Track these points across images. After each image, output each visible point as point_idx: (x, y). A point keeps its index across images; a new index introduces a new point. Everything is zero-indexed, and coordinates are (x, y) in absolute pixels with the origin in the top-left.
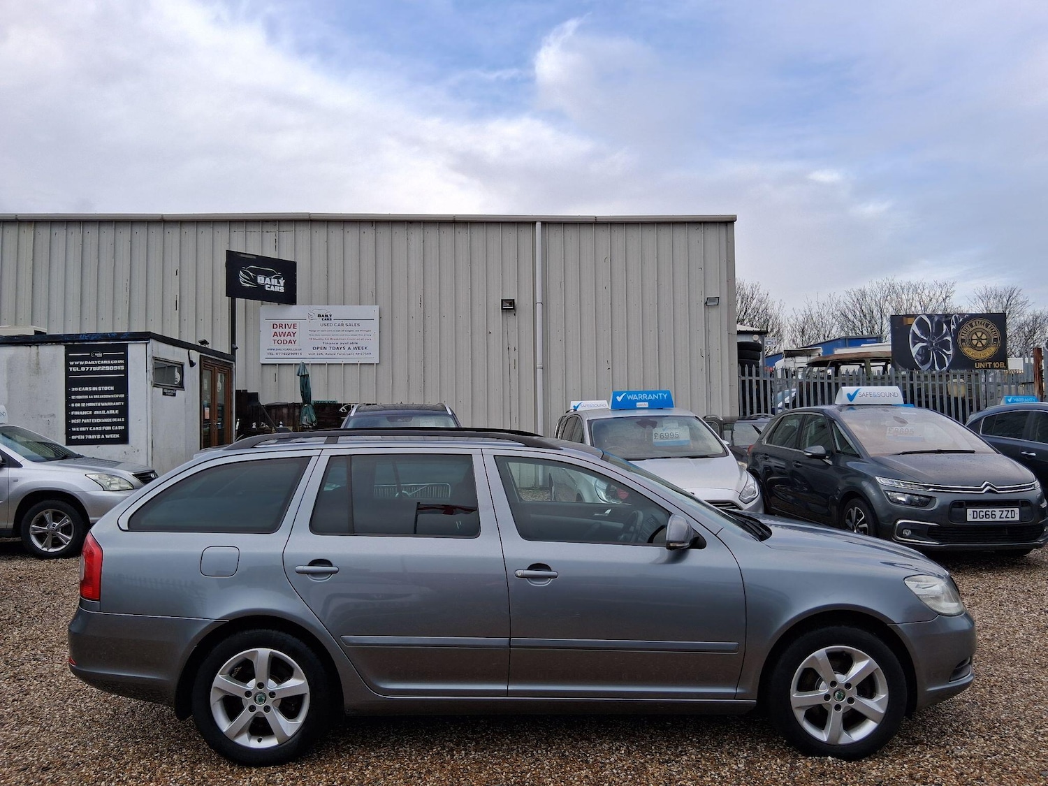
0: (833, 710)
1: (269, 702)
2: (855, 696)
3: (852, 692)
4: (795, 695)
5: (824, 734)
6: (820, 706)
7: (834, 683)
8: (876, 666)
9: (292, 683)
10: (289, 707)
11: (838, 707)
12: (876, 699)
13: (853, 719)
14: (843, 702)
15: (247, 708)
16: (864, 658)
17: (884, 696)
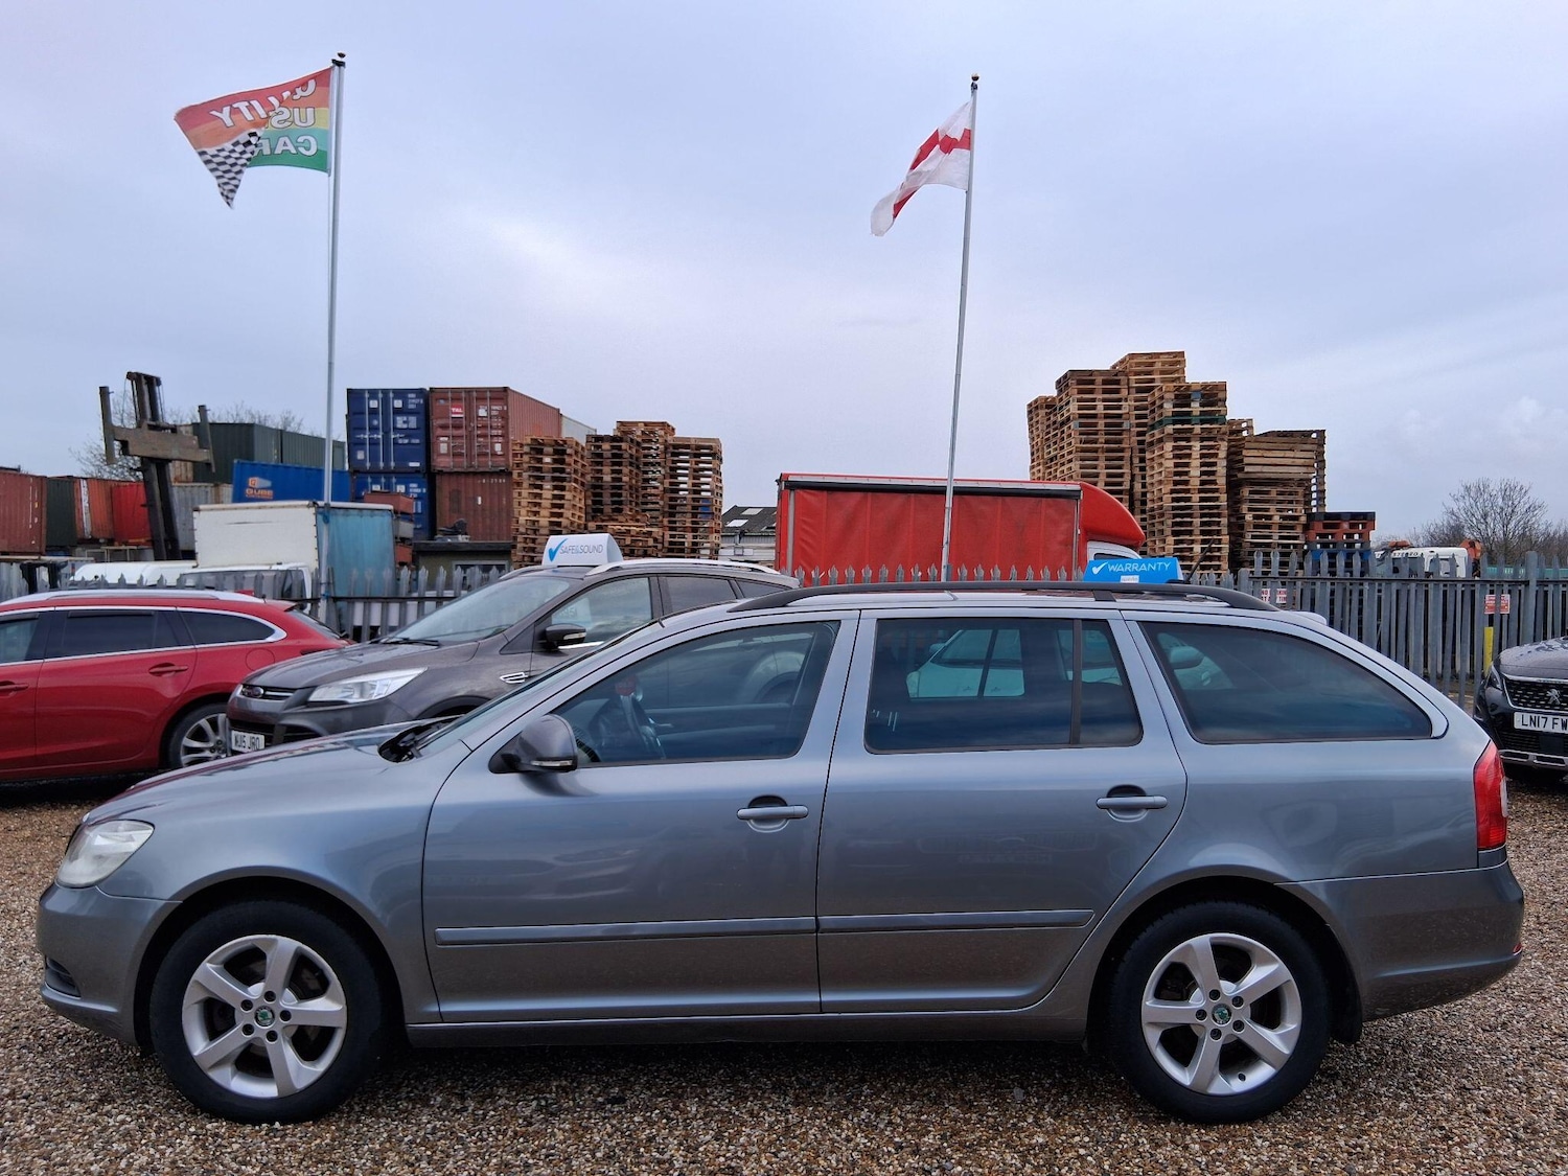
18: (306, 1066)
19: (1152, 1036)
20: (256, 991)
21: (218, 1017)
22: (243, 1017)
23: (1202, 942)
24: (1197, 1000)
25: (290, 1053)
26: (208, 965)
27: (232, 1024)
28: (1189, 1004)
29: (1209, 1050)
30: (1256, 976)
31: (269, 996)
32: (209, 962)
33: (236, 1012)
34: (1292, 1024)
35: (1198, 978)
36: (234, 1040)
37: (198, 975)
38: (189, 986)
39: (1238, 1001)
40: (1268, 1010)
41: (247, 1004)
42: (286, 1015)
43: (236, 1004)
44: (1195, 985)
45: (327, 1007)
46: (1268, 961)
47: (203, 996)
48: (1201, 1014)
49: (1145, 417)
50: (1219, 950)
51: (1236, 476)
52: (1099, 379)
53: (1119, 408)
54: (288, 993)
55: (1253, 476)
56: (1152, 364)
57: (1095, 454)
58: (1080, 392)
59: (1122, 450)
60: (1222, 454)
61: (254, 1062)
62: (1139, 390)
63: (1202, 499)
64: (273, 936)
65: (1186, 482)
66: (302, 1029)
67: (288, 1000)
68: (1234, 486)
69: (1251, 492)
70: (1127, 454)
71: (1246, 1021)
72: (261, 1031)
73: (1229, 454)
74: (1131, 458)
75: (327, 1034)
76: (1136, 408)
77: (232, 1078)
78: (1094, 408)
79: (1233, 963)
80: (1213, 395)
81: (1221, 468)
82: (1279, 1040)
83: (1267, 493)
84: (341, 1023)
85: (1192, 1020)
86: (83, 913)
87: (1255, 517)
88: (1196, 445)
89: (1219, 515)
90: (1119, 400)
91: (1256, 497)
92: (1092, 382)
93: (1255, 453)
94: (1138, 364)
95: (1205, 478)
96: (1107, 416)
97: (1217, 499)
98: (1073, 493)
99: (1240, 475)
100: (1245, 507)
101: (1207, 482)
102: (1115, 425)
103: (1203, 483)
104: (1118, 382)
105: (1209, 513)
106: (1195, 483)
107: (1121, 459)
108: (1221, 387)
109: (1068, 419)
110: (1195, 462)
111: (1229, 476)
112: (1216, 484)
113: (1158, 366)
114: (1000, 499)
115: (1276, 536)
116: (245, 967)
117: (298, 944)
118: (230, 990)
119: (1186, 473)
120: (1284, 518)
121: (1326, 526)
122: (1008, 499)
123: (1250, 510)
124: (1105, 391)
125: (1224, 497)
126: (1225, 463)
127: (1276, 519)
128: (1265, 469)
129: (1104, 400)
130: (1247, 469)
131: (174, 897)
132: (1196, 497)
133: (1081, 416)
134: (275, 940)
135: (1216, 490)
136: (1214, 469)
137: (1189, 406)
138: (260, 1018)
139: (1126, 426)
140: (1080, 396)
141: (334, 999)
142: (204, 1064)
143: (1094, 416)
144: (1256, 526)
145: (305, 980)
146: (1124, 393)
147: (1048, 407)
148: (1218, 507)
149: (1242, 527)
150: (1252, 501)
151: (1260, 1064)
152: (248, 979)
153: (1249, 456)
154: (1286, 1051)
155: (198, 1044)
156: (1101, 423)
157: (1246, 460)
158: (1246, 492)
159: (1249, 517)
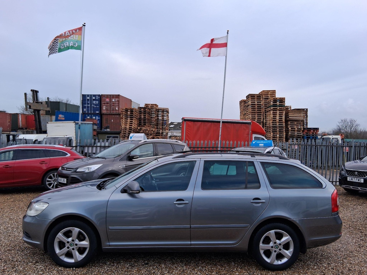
18: (80, 256)
19: (262, 252)
20: (70, 239)
21: (62, 245)
22: (67, 245)
23: (272, 232)
24: (271, 244)
25: (77, 253)
26: (60, 234)
27: (64, 246)
28: (270, 245)
29: (274, 255)
30: (284, 239)
31: (73, 240)
32: (60, 233)
33: (66, 244)
34: (291, 249)
35: (272, 239)
36: (65, 250)
37: (58, 236)
38: (56, 238)
39: (280, 244)
40: (286, 246)
41: (68, 242)
42: (76, 245)
43: (66, 242)
44: (271, 241)
45: (85, 243)
46: (286, 236)
47: (59, 240)
48: (272, 247)
49: (266, 105)
50: (276, 233)
51: (287, 119)
52: (256, 96)
53: (260, 103)
54: (77, 240)
55: (291, 119)
56: (268, 93)
57: (255, 113)
58: (252, 99)
59: (261, 112)
60: (284, 114)
61: (69, 255)
62: (265, 99)
63: (279, 124)
64: (74, 228)
65: (276, 120)
66: (80, 248)
67: (77, 242)
68: (286, 121)
69: (290, 123)
70: (262, 113)
71: (282, 249)
72: (71, 248)
73: (285, 114)
74: (263, 114)
75: (85, 249)
76: (264, 103)
77: (65, 258)
78: (255, 103)
79: (279, 236)
80: (282, 100)
81: (284, 117)
82: (289, 253)
83: (294, 123)
84: (88, 246)
85: (270, 248)
86: (32, 222)
87: (291, 129)
88: (278, 112)
89: (283, 128)
90: (261, 101)
91: (292, 124)
92: (254, 97)
93: (291, 114)
94: (265, 93)
95: (280, 119)
96: (258, 105)
97: (282, 124)
98: (250, 123)
99: (288, 119)
100: (289, 126)
101: (280, 120)
102: (259, 107)
103: (279, 120)
104: (260, 97)
105: (281, 127)
106: (278, 120)
107: (261, 114)
108: (284, 99)
109: (249, 105)
110: (278, 116)
111: (285, 119)
112: (282, 121)
113: (270, 93)
114: (233, 124)
115: (296, 133)
116: (68, 234)
117: (79, 229)
118: (64, 239)
119: (276, 118)
120: (298, 129)
121: (308, 131)
122: (235, 124)
123: (290, 127)
124: (257, 99)
125: (284, 124)
126: (284, 116)
127: (296, 129)
128: (294, 118)
129: (257, 101)
130: (290, 118)
131: (53, 219)
132: (278, 124)
133: (252, 105)
134: (74, 229)
135: (283, 122)
136: (282, 117)
137: (276, 103)
138: (71, 245)
139: (262, 107)
140: (251, 100)
141: (87, 242)
142: (59, 255)
143: (255, 105)
144: (292, 131)
145: (81, 237)
146: (262, 99)
147: (244, 102)
148: (283, 126)
149: (288, 131)
150: (291, 125)
151: (284, 258)
152: (68, 237)
153: (290, 115)
154: (290, 255)
155: (57, 251)
156: (256, 106)
157: (289, 116)
158: (289, 123)
159: (290, 129)
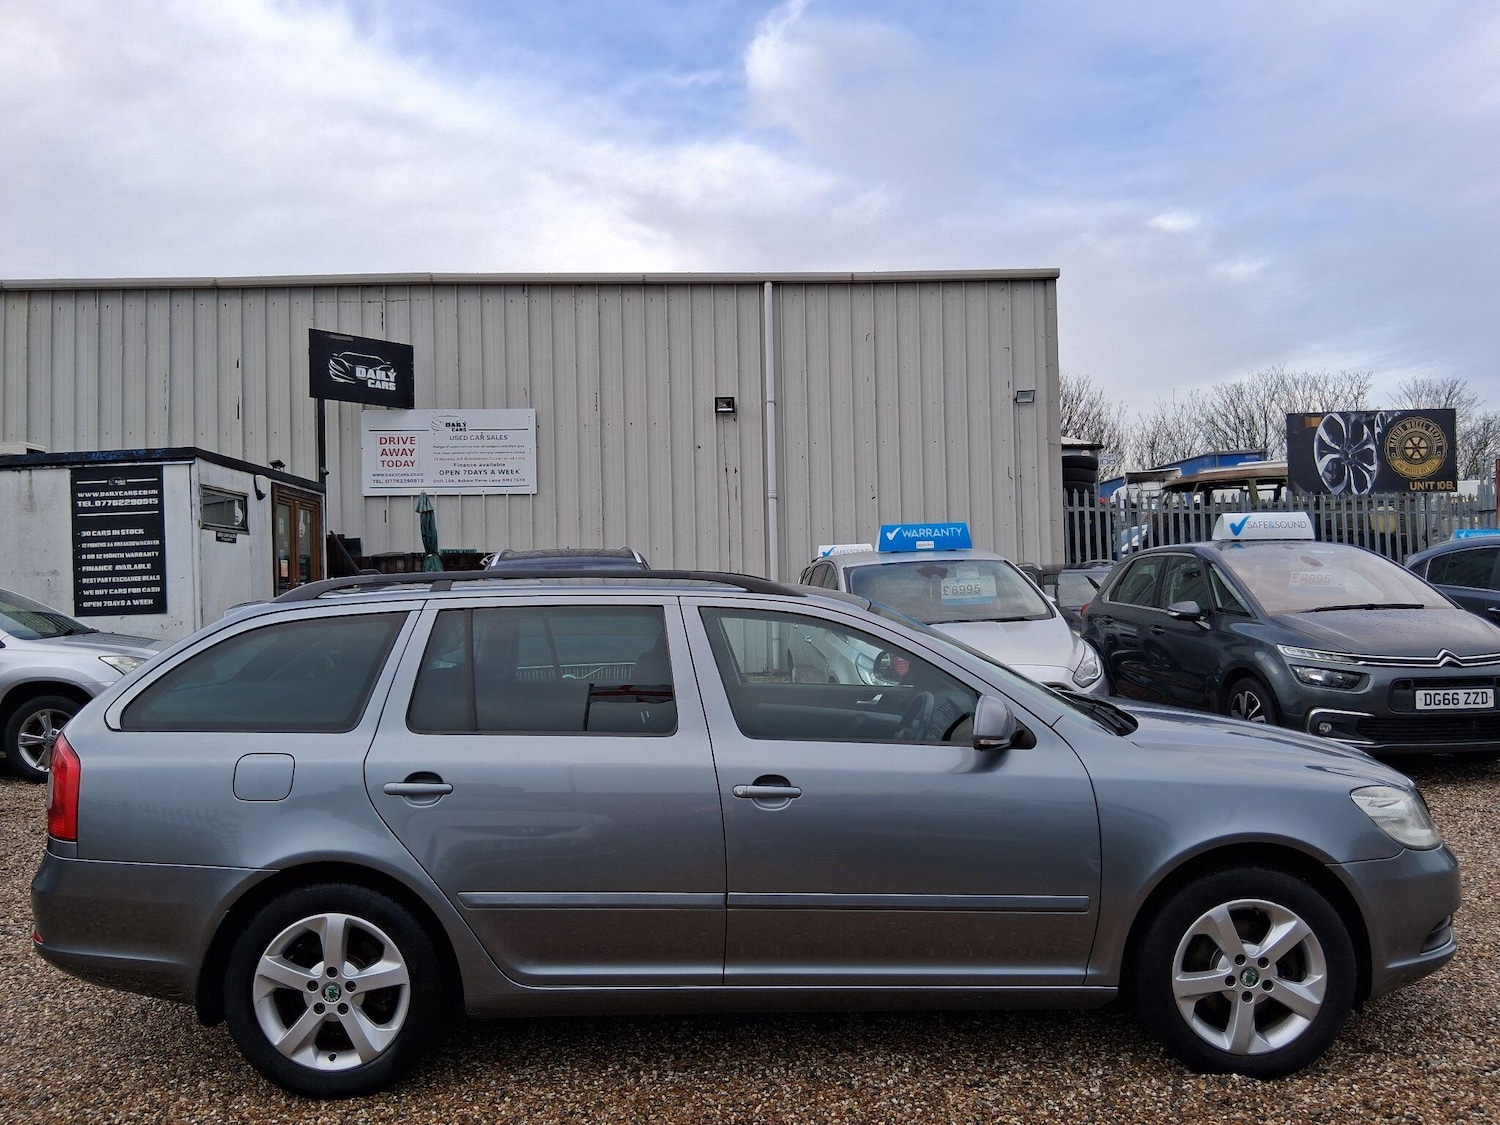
0: (1240, 1001)
1: (346, 997)
2: (1274, 978)
3: (1270, 972)
4: (1179, 978)
5: (1225, 1037)
6: (1219, 994)
7: (1240, 959)
8: (1307, 929)
9: (382, 967)
10: (378, 1005)
11: (1247, 996)
12: (1307, 983)
13: (1271, 1014)
14: (1256, 988)
15: (311, 1007)
16: (1289, 918)
17: (1320, 977)
